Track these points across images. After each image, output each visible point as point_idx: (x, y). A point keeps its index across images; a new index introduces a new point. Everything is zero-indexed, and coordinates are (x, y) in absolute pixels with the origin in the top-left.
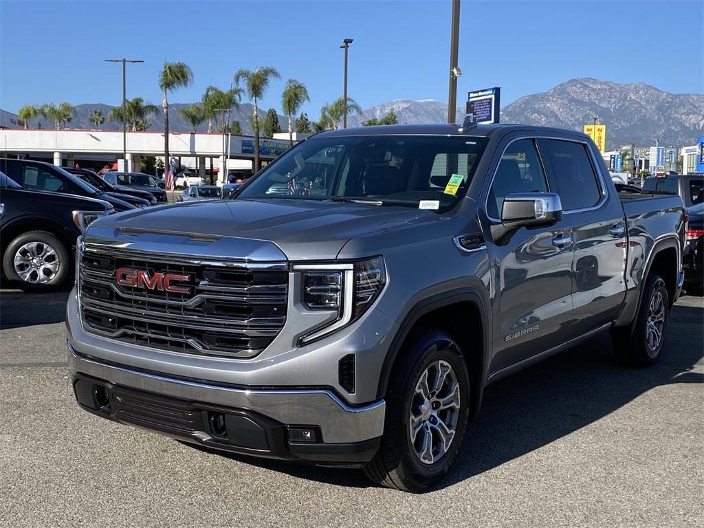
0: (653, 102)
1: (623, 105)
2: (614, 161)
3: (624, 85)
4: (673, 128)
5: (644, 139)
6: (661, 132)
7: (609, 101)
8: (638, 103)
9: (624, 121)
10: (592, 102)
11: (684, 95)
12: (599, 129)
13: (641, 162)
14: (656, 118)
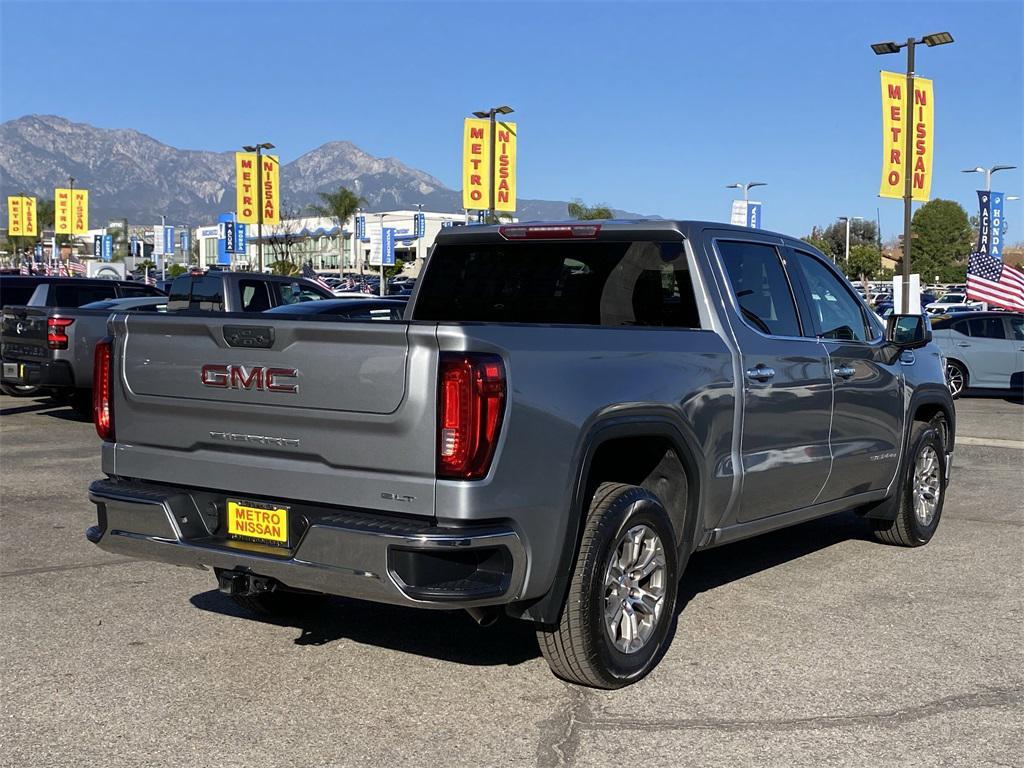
0: (150, 159)
1: (107, 160)
2: (101, 245)
3: (107, 131)
4: (181, 198)
5: (140, 213)
6: (165, 205)
7: (86, 155)
8: (130, 159)
9: (110, 184)
10: (58, 152)
11: (194, 152)
12: (78, 196)
13: (138, 246)
14: (156, 183)
